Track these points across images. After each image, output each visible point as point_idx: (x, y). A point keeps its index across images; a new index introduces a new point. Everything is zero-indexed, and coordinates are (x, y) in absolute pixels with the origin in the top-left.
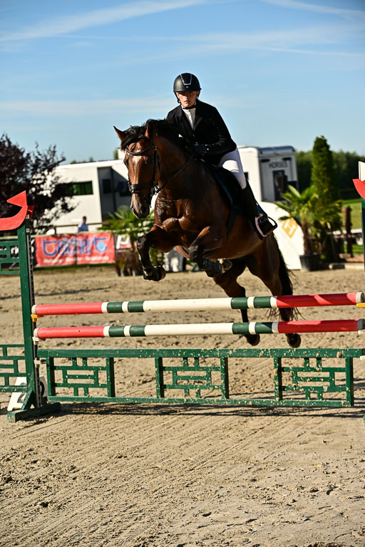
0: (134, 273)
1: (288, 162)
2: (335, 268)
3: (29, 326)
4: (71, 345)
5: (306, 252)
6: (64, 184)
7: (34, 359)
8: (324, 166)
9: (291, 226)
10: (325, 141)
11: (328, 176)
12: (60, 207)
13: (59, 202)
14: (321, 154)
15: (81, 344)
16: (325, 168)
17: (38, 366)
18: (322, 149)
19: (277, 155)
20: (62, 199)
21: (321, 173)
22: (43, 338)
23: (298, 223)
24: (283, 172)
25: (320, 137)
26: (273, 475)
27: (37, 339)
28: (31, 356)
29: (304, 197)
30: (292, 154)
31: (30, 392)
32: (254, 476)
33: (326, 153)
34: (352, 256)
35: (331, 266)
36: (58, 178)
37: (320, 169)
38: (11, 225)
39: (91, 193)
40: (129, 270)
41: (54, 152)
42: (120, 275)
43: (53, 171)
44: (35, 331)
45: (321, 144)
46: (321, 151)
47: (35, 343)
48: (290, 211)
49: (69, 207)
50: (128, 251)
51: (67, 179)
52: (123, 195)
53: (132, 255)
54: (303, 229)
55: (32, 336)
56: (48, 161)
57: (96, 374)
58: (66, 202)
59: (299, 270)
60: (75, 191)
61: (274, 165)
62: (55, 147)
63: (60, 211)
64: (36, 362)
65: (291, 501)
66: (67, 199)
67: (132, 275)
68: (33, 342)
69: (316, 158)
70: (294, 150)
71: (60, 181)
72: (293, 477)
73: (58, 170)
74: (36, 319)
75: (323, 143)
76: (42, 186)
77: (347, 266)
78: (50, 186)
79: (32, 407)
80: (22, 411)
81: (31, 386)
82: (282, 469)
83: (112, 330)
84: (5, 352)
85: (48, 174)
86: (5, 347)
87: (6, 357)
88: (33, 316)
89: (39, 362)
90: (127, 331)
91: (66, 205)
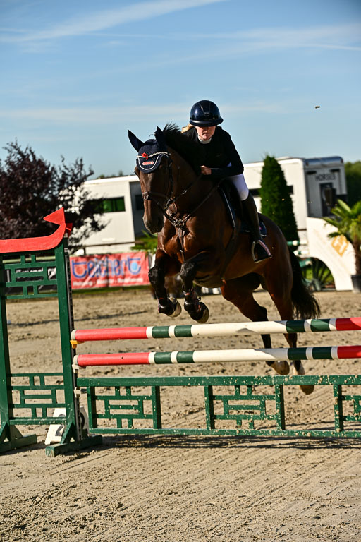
1: (336, 174)
3: (68, 352)
4: (108, 374)
5: (358, 271)
6: (94, 200)
7: (74, 389)
9: (342, 243)
12: (89, 225)
13: (88, 220)
15: (119, 372)
17: (78, 395)
19: (325, 166)
20: (91, 216)
22: (83, 366)
23: (349, 239)
24: (331, 184)
26: (338, 512)
27: (77, 367)
28: (71, 385)
29: (354, 211)
30: (340, 165)
31: (69, 424)
32: (317, 513)
36: (87, 194)
38: (48, 245)
39: (123, 210)
41: (82, 165)
43: (82, 186)
44: (75, 359)
47: (74, 372)
48: (340, 227)
49: (100, 224)
51: (97, 194)
54: (354, 247)
55: (72, 363)
56: (75, 175)
57: (141, 404)
58: (96, 220)
59: (350, 291)
60: (105, 208)
61: (321, 177)
62: (81, 160)
63: (90, 230)
64: (76, 392)
66: (97, 217)
68: (72, 370)
70: (342, 161)
71: (89, 197)
73: (87, 185)
74: (75, 346)
76: (70, 203)
78: (79, 202)
79: (72, 440)
80: (62, 444)
81: (71, 417)
82: (347, 505)
83: (157, 357)
84: (42, 381)
85: (76, 190)
86: (42, 376)
87: (43, 386)
88: (73, 342)
89: (80, 392)
90: (174, 357)
91: (96, 223)
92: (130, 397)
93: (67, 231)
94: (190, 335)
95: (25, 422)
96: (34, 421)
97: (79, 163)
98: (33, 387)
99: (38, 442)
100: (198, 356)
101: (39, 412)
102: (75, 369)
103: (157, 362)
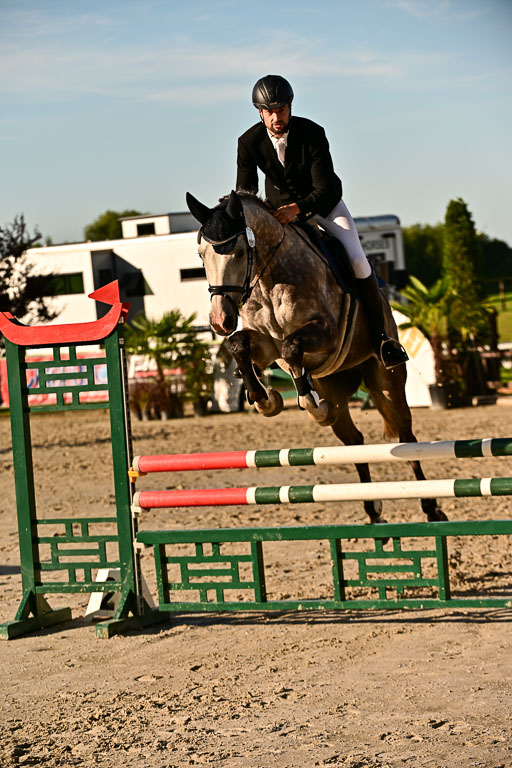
0: (164, 416)
1: (390, 240)
2: (482, 403)
3: (124, 489)
5: (439, 379)
6: (40, 276)
7: (132, 541)
8: (464, 245)
9: (414, 339)
10: (464, 206)
11: (469, 260)
12: (36, 313)
13: (34, 305)
14: (458, 226)
16: (464, 249)
18: (460, 219)
19: (373, 229)
20: (38, 299)
21: (459, 256)
22: (146, 508)
23: (427, 336)
24: (383, 255)
25: (456, 200)
27: (139, 510)
28: (129, 535)
29: (435, 291)
30: (396, 228)
31: (126, 592)
33: (467, 224)
34: (505, 386)
35: (475, 402)
36: (31, 266)
37: (457, 249)
38: (95, 334)
39: (81, 291)
40: (153, 411)
41: (23, 226)
42: (140, 418)
43: (23, 257)
44: (136, 498)
45: (458, 213)
46: (458, 222)
47: (133, 516)
48: (412, 315)
49: (51, 312)
50: (151, 381)
51: (45, 268)
53: (158, 387)
54: (432, 344)
55: (130, 505)
56: (13, 240)
57: (235, 567)
58: (46, 305)
59: (427, 407)
60: (58, 288)
61: (369, 245)
62: (22, 218)
63: (36, 319)
64: (137, 545)
66: (47, 301)
67: (159, 418)
68: (131, 513)
69: (451, 232)
70: (398, 222)
71: (33, 273)
73: (31, 255)
74: (134, 479)
75: (460, 209)
76: (7, 280)
77: (501, 401)
78: (19, 280)
79: (130, 614)
80: (116, 621)
81: (128, 581)
83: (260, 494)
85: (16, 261)
86: (85, 523)
87: (87, 538)
88: (132, 473)
89: (141, 546)
90: (284, 494)
91: (45, 309)
92: (217, 558)
93: (123, 314)
94: (311, 462)
95: (58, 588)
96: (72, 588)
97: (19, 222)
98: (70, 538)
99: (73, 617)
100: (320, 492)
101: (80, 573)
102: (136, 514)
103: (259, 501)
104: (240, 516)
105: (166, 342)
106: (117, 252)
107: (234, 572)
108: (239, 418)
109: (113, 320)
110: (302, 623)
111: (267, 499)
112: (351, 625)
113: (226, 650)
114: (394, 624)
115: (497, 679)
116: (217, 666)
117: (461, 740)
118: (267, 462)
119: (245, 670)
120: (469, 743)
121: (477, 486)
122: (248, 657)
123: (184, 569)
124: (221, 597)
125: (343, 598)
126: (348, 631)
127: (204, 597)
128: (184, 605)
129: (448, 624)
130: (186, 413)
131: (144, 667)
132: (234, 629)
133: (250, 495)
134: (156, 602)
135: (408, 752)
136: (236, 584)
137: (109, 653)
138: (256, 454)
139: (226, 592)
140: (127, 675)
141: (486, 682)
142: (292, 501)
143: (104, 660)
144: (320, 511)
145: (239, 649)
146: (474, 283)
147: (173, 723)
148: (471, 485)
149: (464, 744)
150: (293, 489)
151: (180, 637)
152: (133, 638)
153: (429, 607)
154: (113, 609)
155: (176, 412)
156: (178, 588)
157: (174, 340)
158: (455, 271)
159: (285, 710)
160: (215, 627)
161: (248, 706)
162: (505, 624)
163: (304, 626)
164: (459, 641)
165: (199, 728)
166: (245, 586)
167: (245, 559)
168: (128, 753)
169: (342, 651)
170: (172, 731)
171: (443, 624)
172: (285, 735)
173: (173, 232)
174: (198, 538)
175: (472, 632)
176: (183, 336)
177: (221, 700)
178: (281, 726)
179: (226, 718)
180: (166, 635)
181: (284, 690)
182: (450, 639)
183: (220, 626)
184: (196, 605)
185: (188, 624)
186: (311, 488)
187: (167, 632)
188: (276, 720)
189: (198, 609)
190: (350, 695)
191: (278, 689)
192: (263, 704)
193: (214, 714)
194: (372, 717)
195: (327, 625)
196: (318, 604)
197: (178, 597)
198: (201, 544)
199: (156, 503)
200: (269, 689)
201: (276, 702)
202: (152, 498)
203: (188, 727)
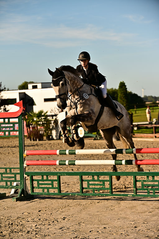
0: (38, 140)
3: (22, 160)
6: (5, 99)
8: (124, 94)
10: (124, 83)
11: (125, 99)
13: (2, 107)
14: (123, 89)
16: (124, 96)
17: (26, 177)
18: (123, 87)
20: (4, 106)
21: (122, 98)
22: (28, 165)
25: (122, 82)
26: (144, 225)
27: (26, 166)
28: (23, 173)
31: (21, 189)
33: (125, 89)
34: (134, 135)
36: (2, 96)
37: (122, 95)
38: (15, 115)
40: (35, 138)
41: (1, 85)
42: (31, 140)
44: (25, 162)
45: (122, 85)
46: (122, 88)
47: (24, 167)
49: (7, 110)
51: (6, 97)
52: (29, 105)
53: (36, 132)
55: (23, 164)
60: (9, 103)
63: (3, 111)
64: (25, 176)
65: (157, 236)
66: (6, 106)
67: (36, 140)
69: (120, 91)
71: (3, 98)
72: (153, 226)
73: (2, 93)
74: (25, 157)
79: (22, 195)
80: (19, 197)
81: (22, 186)
82: (146, 223)
83: (60, 162)
84: (11, 171)
86: (10, 169)
87: (11, 173)
88: (24, 155)
89: (26, 176)
90: (67, 163)
91: (6, 108)
92: (47, 180)
93: (23, 110)
94: (75, 154)
95: (3, 187)
96: (6, 187)
98: (6, 173)
99: (7, 196)
100: (77, 162)
101: (9, 183)
102: (25, 167)
103: (60, 164)
104: (56, 169)
105: (39, 119)
106: (26, 93)
107: (52, 184)
108: (59, 141)
109: (21, 112)
110: (71, 199)
111: (62, 164)
112: (84, 200)
113: (49, 206)
114: (96, 200)
115: (124, 216)
116: (46, 211)
117: (112, 233)
118: (63, 153)
119: (54, 212)
120: (114, 234)
121: (121, 162)
122: (55, 208)
123: (38, 183)
124: (48, 191)
125: (83, 192)
126: (84, 202)
127: (43, 191)
128: (38, 193)
129: (112, 201)
130: (44, 139)
131: (25, 210)
132: (52, 200)
133: (57, 163)
134: (30, 192)
135: (97, 236)
136: (53, 188)
137: (16, 206)
138: (59, 151)
139: (50, 190)
140: (20, 212)
141: (121, 217)
142: (69, 165)
143: (14, 208)
144: (79, 168)
145: (52, 206)
146: (126, 105)
147: (32, 226)
148: (119, 162)
149: (113, 234)
150: (69, 161)
151: (36, 202)
152: (23, 202)
153: (107, 195)
154: (18, 194)
155: (41, 139)
156: (36, 188)
157: (41, 118)
158: (121, 102)
159: (64, 223)
160: (46, 200)
161: (53, 222)
162: (128, 201)
163: (71, 200)
164: (114, 206)
165: (39, 228)
166: (55, 188)
167: (55, 180)
168: (18, 234)
169: (81, 207)
170: (31, 228)
171: (110, 200)
172: (63, 230)
173: (42, 88)
174: (42, 174)
175: (118, 203)
176: (44, 117)
177: (46, 220)
178: (62, 228)
179: (47, 225)
180: (32, 202)
181: (64, 218)
182: (112, 205)
183: (48, 199)
184: (41, 193)
185: (39, 199)
186: (75, 161)
187: (33, 201)
188: (61, 226)
189: (42, 195)
190: (82, 220)
191: (62, 218)
192: (58, 221)
193: (44, 224)
194: (88, 226)
195: (78, 200)
196: (75, 194)
197: (36, 191)
198: (43, 176)
199: (31, 164)
200: (60, 217)
201: (62, 221)
202: (30, 162)
203: (36, 227)
